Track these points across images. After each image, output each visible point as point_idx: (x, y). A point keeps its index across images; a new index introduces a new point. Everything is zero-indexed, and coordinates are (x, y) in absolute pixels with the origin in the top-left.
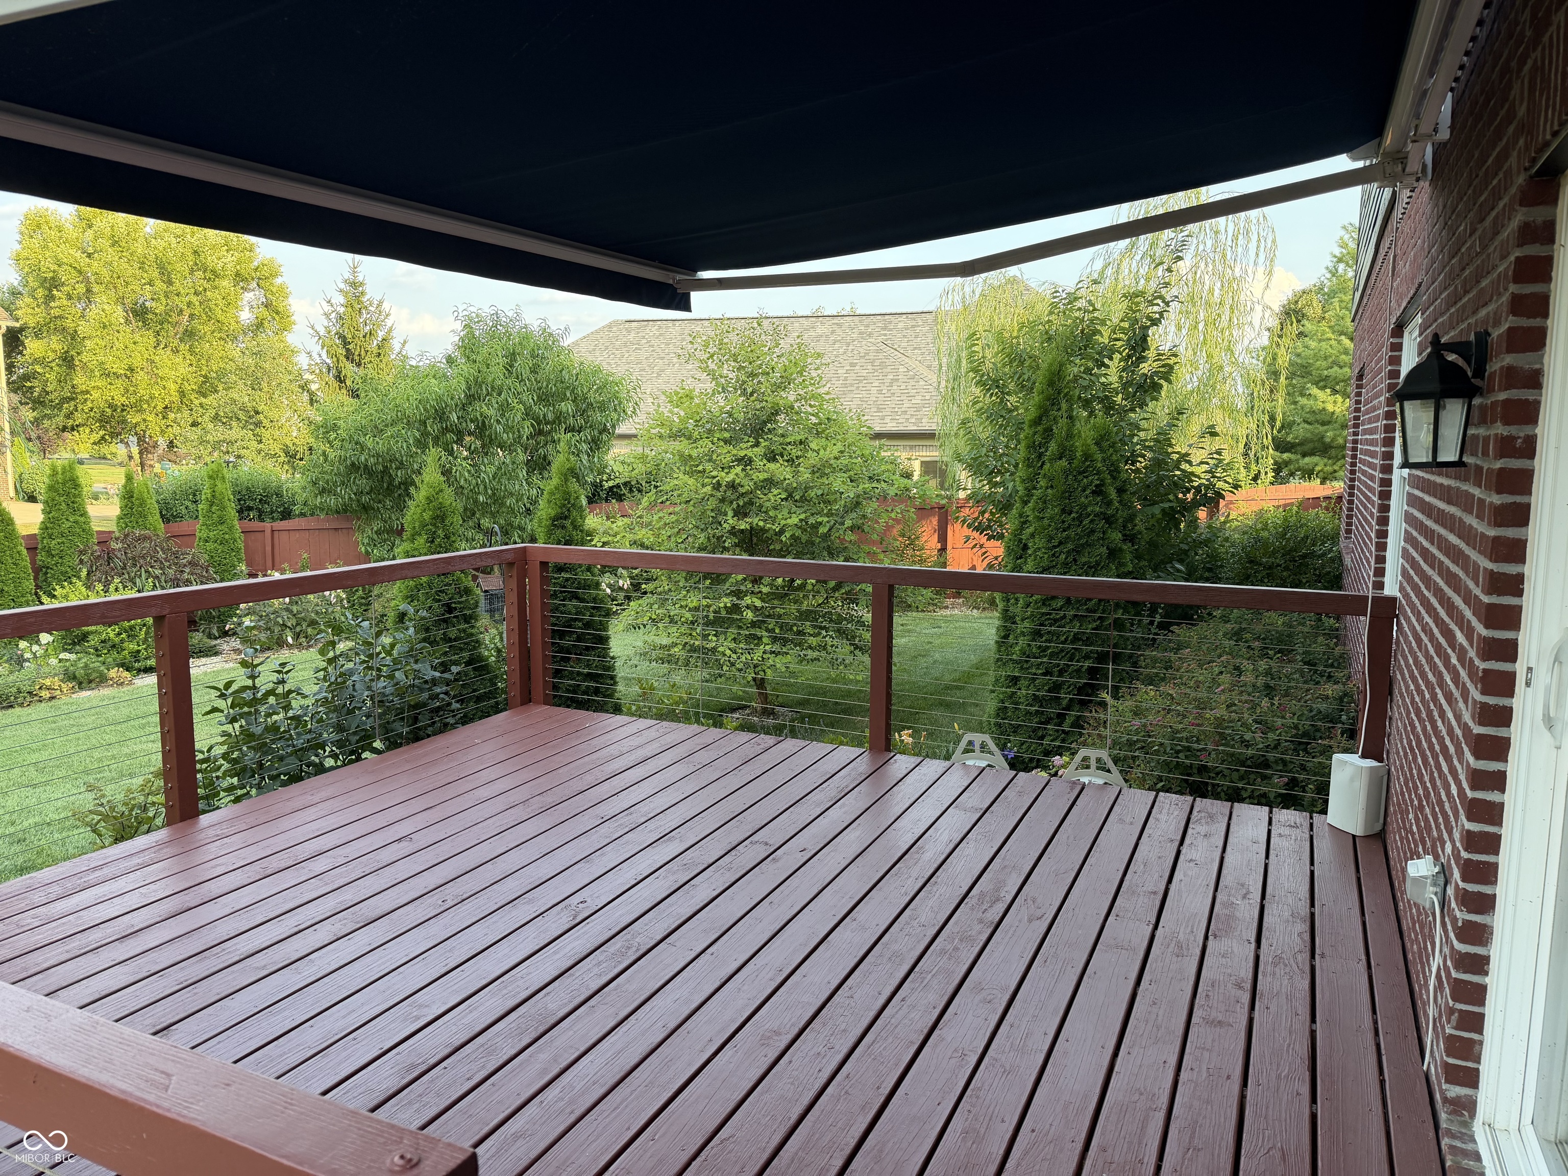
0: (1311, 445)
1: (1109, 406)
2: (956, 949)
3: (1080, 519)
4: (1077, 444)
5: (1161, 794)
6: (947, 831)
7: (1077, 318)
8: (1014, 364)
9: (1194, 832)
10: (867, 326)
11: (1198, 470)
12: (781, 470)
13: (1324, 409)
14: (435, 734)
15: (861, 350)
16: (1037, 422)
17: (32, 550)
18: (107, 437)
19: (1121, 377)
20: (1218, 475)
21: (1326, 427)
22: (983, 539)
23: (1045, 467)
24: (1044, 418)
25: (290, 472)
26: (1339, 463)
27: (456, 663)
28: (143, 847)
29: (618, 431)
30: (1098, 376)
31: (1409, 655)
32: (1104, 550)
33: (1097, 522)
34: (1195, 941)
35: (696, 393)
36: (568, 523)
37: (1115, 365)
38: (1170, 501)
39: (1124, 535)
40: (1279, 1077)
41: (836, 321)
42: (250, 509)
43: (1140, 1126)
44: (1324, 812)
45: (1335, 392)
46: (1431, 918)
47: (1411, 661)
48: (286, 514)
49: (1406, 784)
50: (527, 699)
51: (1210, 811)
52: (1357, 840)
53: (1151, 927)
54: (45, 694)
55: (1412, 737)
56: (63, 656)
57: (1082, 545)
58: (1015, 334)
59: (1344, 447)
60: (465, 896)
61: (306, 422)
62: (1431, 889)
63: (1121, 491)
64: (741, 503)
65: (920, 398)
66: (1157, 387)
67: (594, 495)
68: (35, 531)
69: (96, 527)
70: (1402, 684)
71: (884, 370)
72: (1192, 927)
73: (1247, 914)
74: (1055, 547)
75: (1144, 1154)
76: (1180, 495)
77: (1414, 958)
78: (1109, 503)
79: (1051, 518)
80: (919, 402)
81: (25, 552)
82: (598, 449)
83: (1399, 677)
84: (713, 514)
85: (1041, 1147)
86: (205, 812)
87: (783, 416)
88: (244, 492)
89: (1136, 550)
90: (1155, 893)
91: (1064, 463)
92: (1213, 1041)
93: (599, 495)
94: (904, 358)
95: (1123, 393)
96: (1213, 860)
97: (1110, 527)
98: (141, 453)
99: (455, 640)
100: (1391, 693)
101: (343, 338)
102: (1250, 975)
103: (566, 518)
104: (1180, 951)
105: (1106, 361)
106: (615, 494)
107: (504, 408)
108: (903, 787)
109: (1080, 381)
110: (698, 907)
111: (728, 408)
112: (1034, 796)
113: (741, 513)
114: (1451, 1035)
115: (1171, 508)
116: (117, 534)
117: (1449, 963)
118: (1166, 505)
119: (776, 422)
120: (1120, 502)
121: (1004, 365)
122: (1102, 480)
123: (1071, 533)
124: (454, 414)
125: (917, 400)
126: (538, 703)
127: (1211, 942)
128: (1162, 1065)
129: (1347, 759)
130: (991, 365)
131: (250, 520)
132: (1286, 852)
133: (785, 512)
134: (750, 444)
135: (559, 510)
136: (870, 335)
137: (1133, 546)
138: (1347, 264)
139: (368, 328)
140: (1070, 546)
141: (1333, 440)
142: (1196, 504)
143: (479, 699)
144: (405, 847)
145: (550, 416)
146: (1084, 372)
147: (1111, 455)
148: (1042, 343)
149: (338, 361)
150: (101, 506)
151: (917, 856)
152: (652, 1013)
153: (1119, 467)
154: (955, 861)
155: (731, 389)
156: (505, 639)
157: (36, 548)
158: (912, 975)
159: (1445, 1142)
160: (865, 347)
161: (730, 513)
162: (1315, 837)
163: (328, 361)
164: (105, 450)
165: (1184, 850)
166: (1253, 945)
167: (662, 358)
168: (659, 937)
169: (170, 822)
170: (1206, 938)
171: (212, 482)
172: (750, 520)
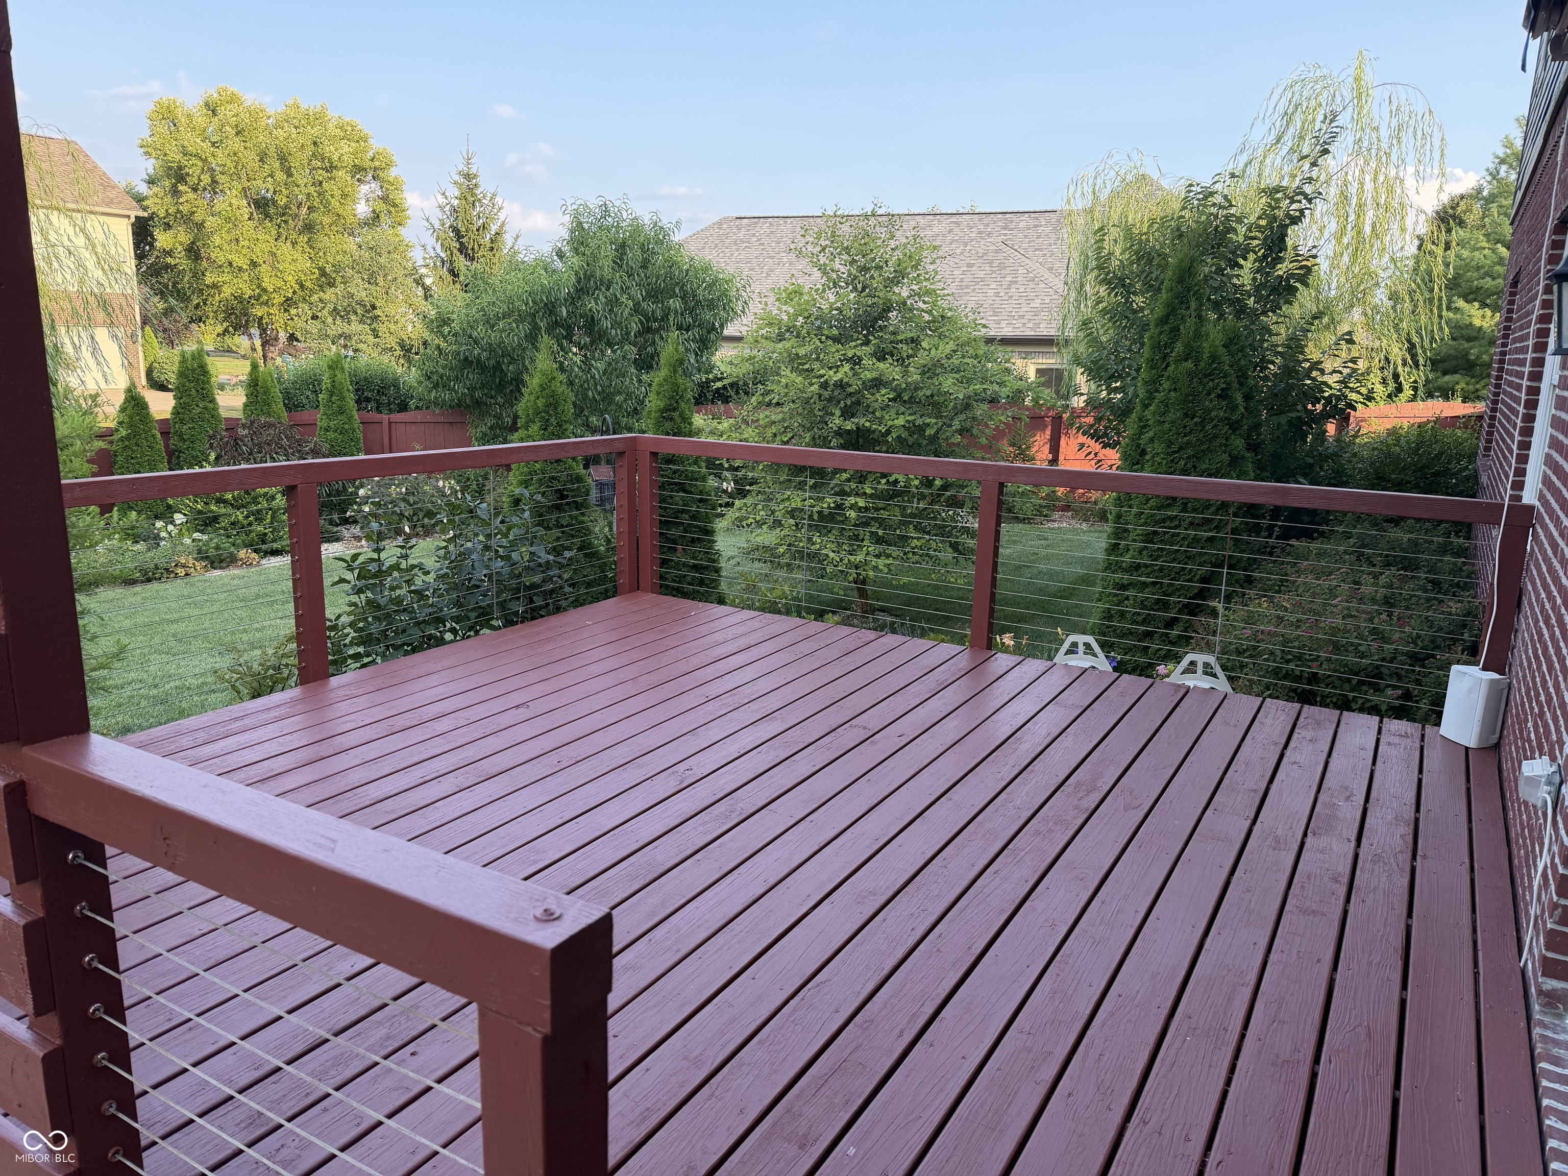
0: (1454, 363)
1: (1241, 310)
2: (1050, 831)
3: (1202, 423)
4: (1205, 345)
5: (1268, 700)
6: (1046, 725)
7: (1211, 214)
8: (1142, 262)
9: (1300, 736)
10: (987, 225)
11: (1332, 380)
12: (889, 369)
13: (1471, 324)
14: (549, 614)
15: (980, 250)
16: (1163, 320)
17: (165, 434)
18: (231, 329)
19: (1254, 279)
20: (1351, 385)
21: (1471, 344)
22: (1098, 447)
23: (1169, 368)
24: (1171, 317)
25: (406, 365)
26: (1483, 383)
27: (569, 549)
28: (279, 703)
29: (726, 332)
30: (1230, 277)
31: (1542, 564)
32: (1226, 457)
33: (1220, 428)
34: (1293, 837)
35: (806, 290)
36: (676, 415)
37: (1248, 265)
38: (1298, 411)
39: (1248, 444)
40: (1370, 964)
41: (954, 219)
42: (368, 400)
43: (1227, 997)
44: (1438, 724)
45: (1484, 305)
46: (1542, 821)
47: (1544, 569)
48: (403, 407)
49: (1528, 693)
50: (636, 587)
51: (1317, 718)
52: (1470, 752)
53: (1249, 822)
54: (181, 572)
55: (1538, 646)
56: (196, 535)
57: (1203, 451)
58: (1145, 230)
59: (1489, 365)
60: (578, 759)
61: (421, 317)
62: (1545, 787)
63: (1247, 397)
64: (849, 403)
65: (1039, 301)
66: (1293, 291)
67: (700, 395)
68: (168, 416)
69: (224, 414)
70: (1532, 594)
71: (1003, 272)
72: (1292, 823)
73: (1348, 815)
74: (1174, 452)
75: (1229, 1023)
76: (1310, 406)
77: (1520, 862)
78: (1234, 408)
79: (1172, 422)
80: (1038, 305)
81: (159, 435)
82: (706, 348)
83: (1530, 587)
84: (820, 413)
85: (1127, 1009)
86: (333, 675)
87: (895, 313)
88: (362, 383)
89: (1259, 460)
90: (1255, 791)
91: (1189, 365)
92: (1306, 927)
93: (705, 396)
94: (1024, 259)
95: (1255, 296)
96: (1317, 763)
97: (1234, 433)
98: (263, 345)
99: (567, 526)
100: (1519, 605)
101: (456, 231)
102: (1348, 871)
103: (674, 410)
104: (1278, 845)
105: (1242, 262)
106: (722, 396)
107: (613, 302)
108: (1003, 683)
109: (1211, 282)
110: (799, 780)
111: (839, 305)
112: (1137, 697)
113: (848, 414)
114: (1552, 930)
115: (1299, 418)
116: (244, 421)
117: (1557, 860)
118: (1294, 415)
119: (888, 319)
120: (1246, 408)
121: (1132, 263)
122: (1228, 384)
123: (1192, 438)
124: (564, 308)
125: (1037, 303)
126: (645, 591)
127: (1309, 840)
128: (1252, 947)
129: (1467, 671)
130: (1117, 263)
131: (368, 411)
132: (1394, 760)
133: (893, 412)
134: (859, 342)
135: (668, 402)
136: (989, 235)
137: (1256, 456)
138: (1511, 166)
139: (481, 221)
140: (1190, 452)
141: (1478, 357)
142: (1325, 416)
143: (589, 584)
144: (523, 713)
145: (659, 313)
146: (1215, 273)
147: (1239, 360)
148: (1173, 240)
149: (452, 254)
150: (227, 397)
151: (1014, 746)
152: (753, 869)
153: (1246, 373)
154: (1052, 754)
155: (843, 284)
156: (615, 529)
157: (169, 433)
158: (1006, 851)
159: (1537, 1031)
160: (984, 247)
161: (838, 412)
162: (1425, 747)
163: (443, 255)
164: (228, 340)
165: (1288, 753)
166: (1353, 844)
167: (772, 257)
168: (761, 804)
169: (303, 680)
170: (1305, 835)
171: (332, 372)
172: (857, 420)
